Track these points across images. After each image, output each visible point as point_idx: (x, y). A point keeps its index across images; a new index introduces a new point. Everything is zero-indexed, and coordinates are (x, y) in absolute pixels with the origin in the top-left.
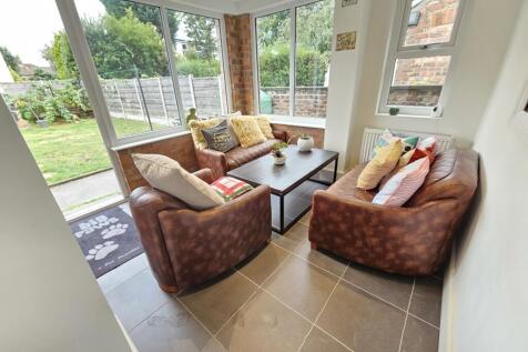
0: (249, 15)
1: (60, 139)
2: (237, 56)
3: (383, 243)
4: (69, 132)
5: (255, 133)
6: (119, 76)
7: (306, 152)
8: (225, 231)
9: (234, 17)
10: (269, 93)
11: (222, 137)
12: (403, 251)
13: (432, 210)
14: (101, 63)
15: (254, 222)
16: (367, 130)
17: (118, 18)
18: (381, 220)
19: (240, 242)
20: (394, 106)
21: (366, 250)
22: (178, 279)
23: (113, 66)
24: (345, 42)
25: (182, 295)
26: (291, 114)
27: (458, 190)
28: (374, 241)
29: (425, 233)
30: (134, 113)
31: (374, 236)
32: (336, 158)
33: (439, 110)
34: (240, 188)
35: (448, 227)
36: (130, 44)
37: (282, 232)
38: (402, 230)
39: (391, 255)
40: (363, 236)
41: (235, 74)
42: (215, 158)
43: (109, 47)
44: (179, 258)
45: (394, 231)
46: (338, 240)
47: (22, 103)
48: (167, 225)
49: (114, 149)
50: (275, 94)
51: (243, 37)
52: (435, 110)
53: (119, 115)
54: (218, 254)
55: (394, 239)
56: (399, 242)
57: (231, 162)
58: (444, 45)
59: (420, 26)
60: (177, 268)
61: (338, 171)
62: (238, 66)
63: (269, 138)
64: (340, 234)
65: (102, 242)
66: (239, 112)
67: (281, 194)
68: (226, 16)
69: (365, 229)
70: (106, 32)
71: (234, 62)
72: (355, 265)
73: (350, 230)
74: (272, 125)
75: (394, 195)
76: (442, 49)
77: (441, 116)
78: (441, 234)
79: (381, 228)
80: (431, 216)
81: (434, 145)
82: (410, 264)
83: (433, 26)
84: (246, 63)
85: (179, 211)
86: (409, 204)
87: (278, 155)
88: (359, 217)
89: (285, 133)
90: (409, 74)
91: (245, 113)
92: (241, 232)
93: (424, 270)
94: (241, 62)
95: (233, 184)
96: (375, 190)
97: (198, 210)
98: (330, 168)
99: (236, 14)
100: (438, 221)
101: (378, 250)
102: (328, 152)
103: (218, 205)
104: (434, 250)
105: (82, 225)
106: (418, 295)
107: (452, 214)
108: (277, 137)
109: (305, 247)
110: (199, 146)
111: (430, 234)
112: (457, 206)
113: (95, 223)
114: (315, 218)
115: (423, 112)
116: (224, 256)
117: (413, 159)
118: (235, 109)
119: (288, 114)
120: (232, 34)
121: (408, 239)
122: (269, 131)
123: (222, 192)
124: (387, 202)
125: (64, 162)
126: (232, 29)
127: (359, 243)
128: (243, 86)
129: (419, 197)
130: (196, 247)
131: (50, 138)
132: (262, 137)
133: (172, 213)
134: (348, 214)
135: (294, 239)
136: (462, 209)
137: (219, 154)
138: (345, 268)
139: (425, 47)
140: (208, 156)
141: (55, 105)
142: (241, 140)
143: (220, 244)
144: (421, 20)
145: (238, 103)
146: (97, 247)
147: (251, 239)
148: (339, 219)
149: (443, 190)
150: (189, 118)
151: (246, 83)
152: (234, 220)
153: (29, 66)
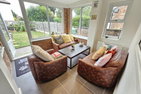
0: (70, 8)
1: (23, 36)
2: (67, 19)
3: (96, 77)
4: (25, 34)
5: (69, 40)
6: (39, 21)
7: (81, 46)
8: (52, 68)
9: (66, 9)
10: (76, 28)
11: (59, 40)
12: (101, 80)
13: (110, 70)
14: (35, 17)
15: (61, 66)
16: (99, 42)
17: (41, 6)
18: (95, 70)
19: (57, 71)
20: (107, 36)
21: (91, 78)
22: (39, 79)
23: (38, 18)
24: (94, 18)
25: (40, 84)
26: (79, 35)
27: (118, 65)
28: (94, 76)
29: (107, 76)
30: (42, 30)
31: (93, 74)
32: (89, 48)
33: (119, 38)
34: (59, 56)
35: (115, 75)
36: (43, 13)
37: (71, 68)
38: (101, 74)
39: (98, 81)
40: (91, 74)
41: (65, 23)
42: (56, 46)
43: (38, 14)
44: (39, 74)
45: (99, 74)
46: (84, 74)
47: (16, 26)
48: (36, 65)
49: (31, 41)
50: (77, 28)
51: (68, 14)
52: (118, 38)
53: (38, 31)
54: (50, 74)
55: (99, 76)
56: (100, 77)
57: (61, 47)
58: (122, 20)
59: (119, 13)
60: (38, 77)
61: (90, 52)
62: (66, 21)
63: (72, 41)
64: (85, 72)
65: (24, 65)
66: (65, 34)
67: (71, 58)
68: (64, 8)
69: (91, 72)
70: (37, 10)
71: (65, 20)
72: (88, 81)
73: (87, 72)
74: (74, 37)
75: (100, 63)
76: (121, 21)
77: (120, 40)
78: (113, 77)
79: (95, 72)
80: (109, 71)
81: (115, 49)
82: (103, 84)
83: (122, 13)
84: (69, 20)
85: (39, 62)
86: (104, 67)
87: (73, 47)
88: (90, 68)
89: (77, 40)
90: (115, 26)
91: (67, 34)
92: (57, 68)
93: (108, 86)
94: (67, 20)
95: (58, 54)
96: (96, 60)
97: (45, 62)
98: (88, 51)
99: (67, 8)
100: (111, 73)
101: (95, 78)
102: (88, 47)
103: (51, 61)
104: (111, 81)
105: (21, 60)
106: (105, 93)
107: (116, 72)
108: (75, 41)
109: (76, 74)
110: (53, 42)
111: (109, 76)
112: (117, 70)
113: (24, 60)
114: (79, 66)
115: (115, 38)
116: (52, 74)
117: (107, 53)
118: (65, 32)
119: (78, 35)
120: (65, 13)
121: (103, 77)
122: (73, 39)
123: (54, 56)
124: (98, 65)
125: (22, 42)
126: (65, 12)
127: (90, 76)
128: (67, 27)
129: (107, 65)
130: (44, 72)
131: (20, 36)
132: (71, 41)
133: (37, 62)
134: (87, 67)
135: (74, 71)
136: (119, 70)
137: (57, 45)
138: (86, 82)
139: (116, 20)
140: (55, 45)
141: (23, 27)
142: (65, 41)
143: (51, 71)
144: (119, 11)
145: (66, 31)
146: (23, 67)
147: (61, 70)
148: (85, 68)
149: (114, 64)
150: (52, 34)
151: (68, 26)
152: (55, 65)
153: (20, 17)
